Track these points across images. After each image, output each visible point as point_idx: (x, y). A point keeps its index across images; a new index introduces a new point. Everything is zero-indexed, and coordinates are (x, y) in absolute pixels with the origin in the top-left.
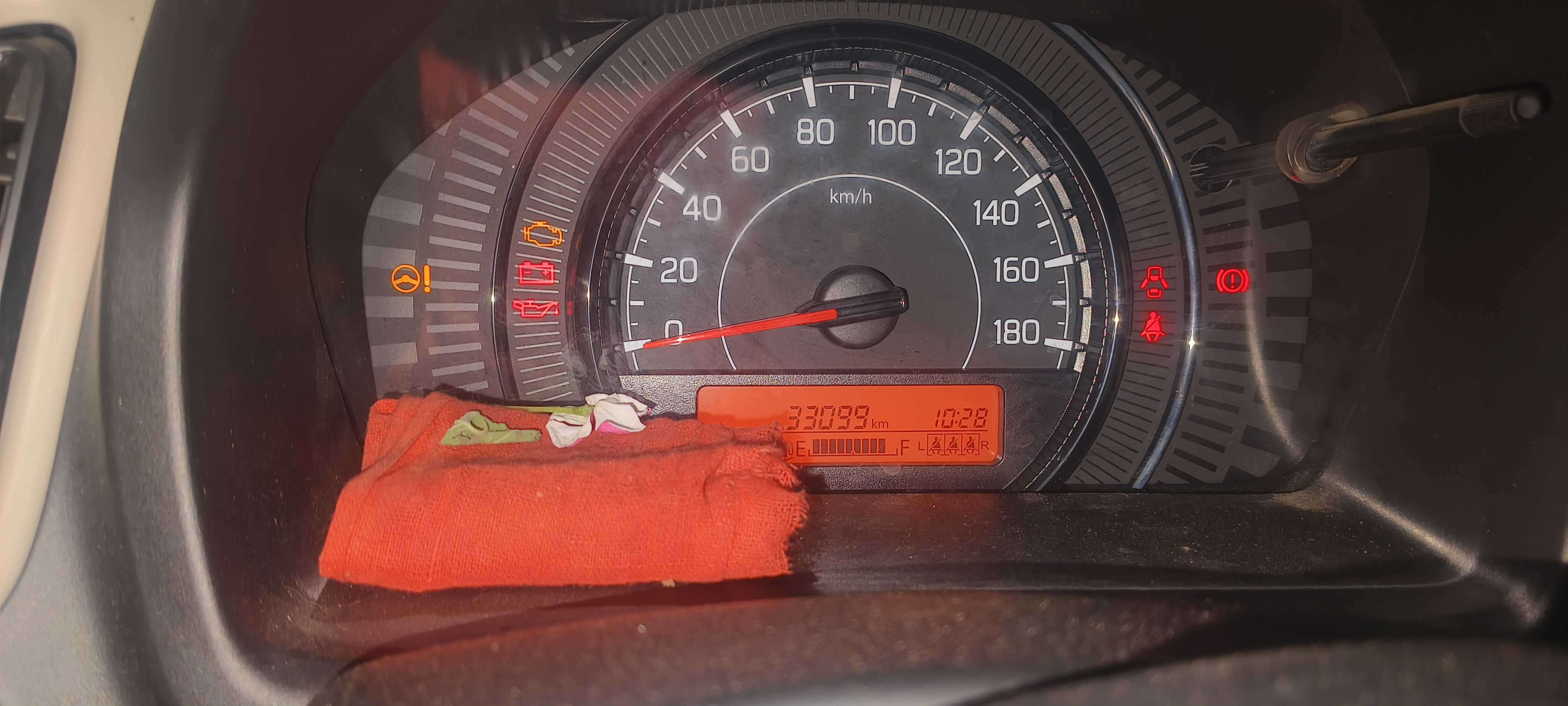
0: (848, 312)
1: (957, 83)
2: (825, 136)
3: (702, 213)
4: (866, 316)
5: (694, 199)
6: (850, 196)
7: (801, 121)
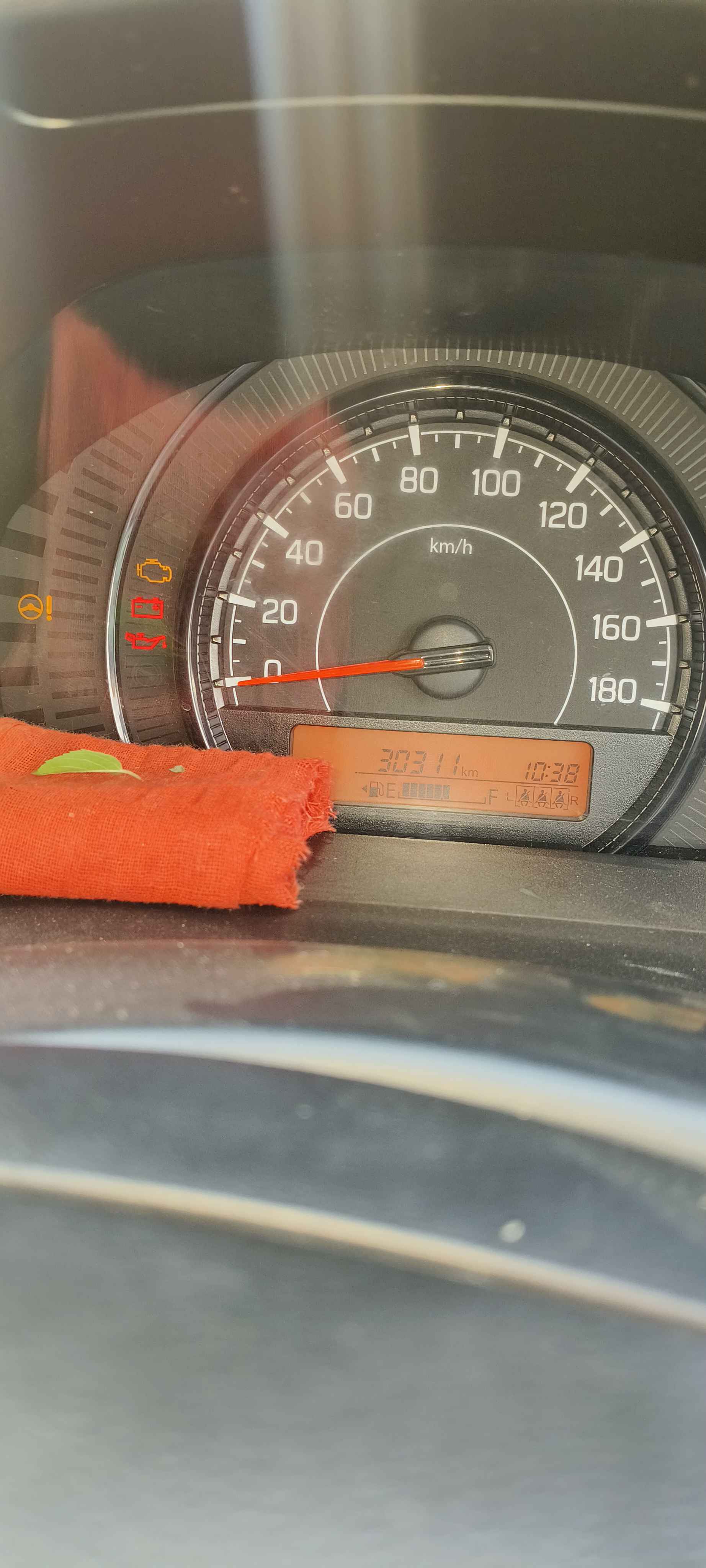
0: (435, 661)
1: (564, 434)
2: (429, 484)
3: (304, 557)
5: (298, 542)
6: (450, 546)
7: (404, 470)
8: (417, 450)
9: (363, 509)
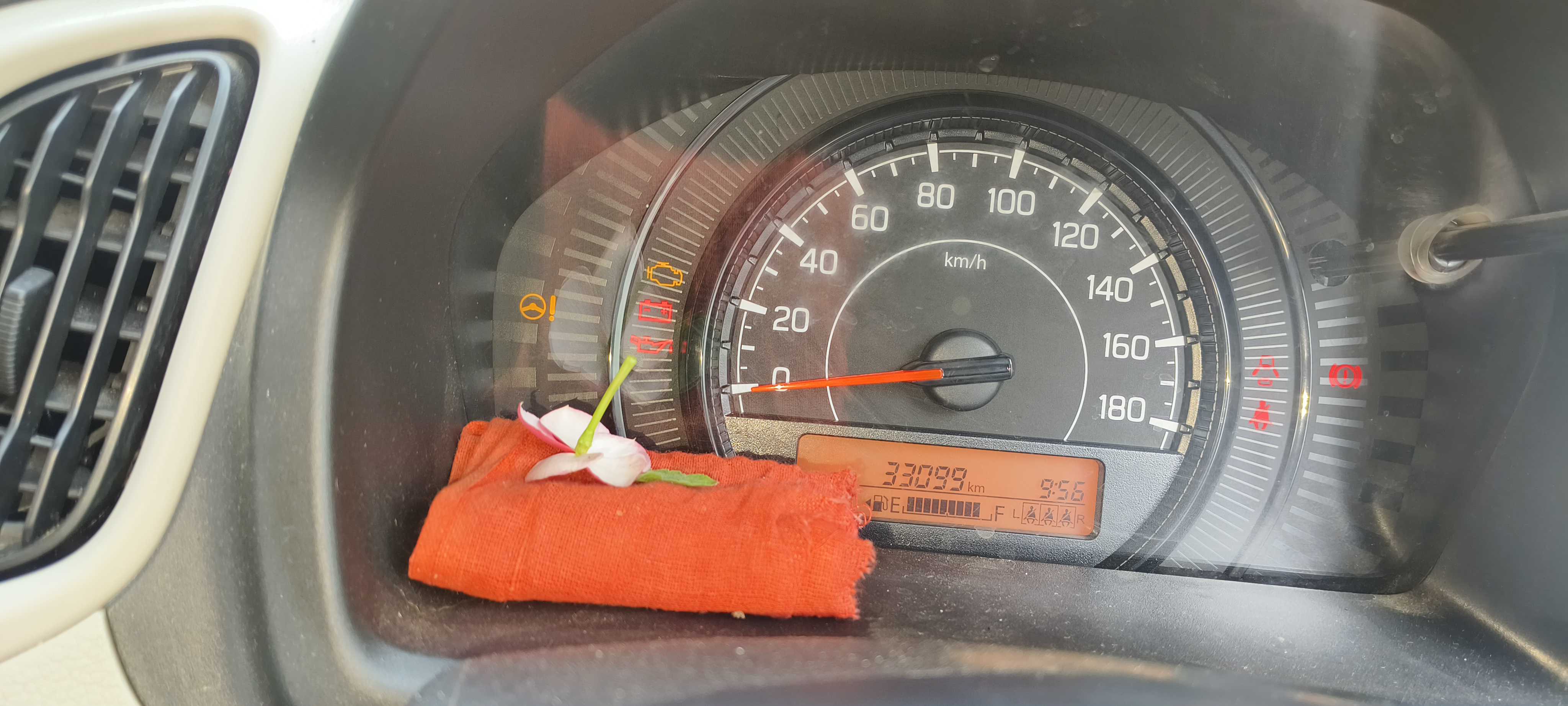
0: (954, 373)
1: (1080, 159)
2: (945, 200)
3: (818, 266)
4: (971, 379)
5: (812, 252)
6: (964, 262)
7: (922, 185)
8: (935, 167)
9: (879, 221)
